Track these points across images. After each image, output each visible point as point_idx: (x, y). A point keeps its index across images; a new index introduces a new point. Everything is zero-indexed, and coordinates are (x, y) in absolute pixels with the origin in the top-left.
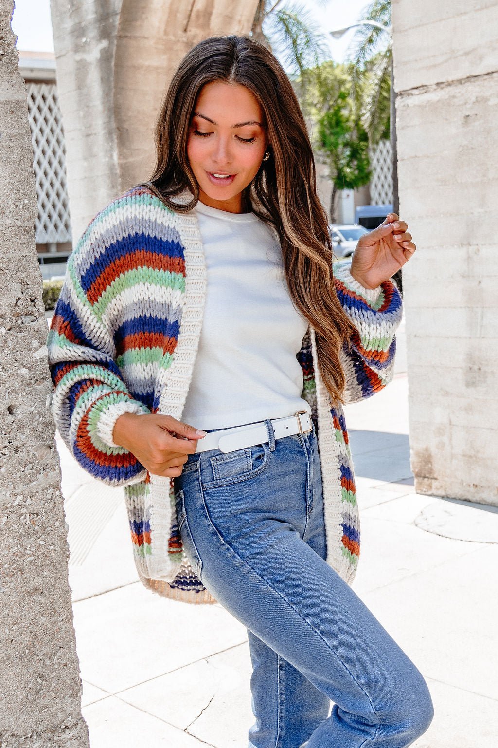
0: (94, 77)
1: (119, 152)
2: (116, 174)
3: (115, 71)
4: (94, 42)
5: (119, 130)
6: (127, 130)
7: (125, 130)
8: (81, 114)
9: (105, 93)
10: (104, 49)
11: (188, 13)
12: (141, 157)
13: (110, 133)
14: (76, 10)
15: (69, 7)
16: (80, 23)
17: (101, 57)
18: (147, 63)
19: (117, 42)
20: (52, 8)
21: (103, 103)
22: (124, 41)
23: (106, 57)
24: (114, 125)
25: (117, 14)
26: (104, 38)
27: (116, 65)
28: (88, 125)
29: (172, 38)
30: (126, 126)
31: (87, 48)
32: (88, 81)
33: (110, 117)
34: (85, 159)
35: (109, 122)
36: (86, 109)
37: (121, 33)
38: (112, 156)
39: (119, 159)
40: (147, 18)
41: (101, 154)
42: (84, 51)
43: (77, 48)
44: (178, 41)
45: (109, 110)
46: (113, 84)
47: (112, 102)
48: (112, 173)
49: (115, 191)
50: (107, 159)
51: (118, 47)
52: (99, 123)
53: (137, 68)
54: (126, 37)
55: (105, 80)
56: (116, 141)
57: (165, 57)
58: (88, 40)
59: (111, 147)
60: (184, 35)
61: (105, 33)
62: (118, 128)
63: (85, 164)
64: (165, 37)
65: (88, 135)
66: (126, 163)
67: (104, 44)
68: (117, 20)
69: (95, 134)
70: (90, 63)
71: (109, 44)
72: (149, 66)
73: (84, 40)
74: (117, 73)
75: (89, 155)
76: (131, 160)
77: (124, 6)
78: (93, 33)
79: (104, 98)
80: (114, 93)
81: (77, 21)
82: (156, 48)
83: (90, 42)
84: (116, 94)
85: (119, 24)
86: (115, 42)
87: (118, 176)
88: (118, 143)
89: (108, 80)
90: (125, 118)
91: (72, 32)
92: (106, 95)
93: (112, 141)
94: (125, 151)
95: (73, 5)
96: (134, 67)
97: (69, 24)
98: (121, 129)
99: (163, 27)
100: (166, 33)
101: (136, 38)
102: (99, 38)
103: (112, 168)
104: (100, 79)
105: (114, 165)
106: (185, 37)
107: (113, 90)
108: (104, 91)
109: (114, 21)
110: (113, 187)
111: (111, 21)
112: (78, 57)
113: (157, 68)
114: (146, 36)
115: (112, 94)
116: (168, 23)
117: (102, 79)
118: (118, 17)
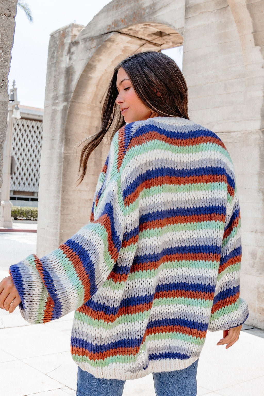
0: (59, 116)
1: (65, 148)
2: (62, 157)
4: (61, 103)
6: (69, 139)
8: (51, 131)
10: (65, 106)
11: (102, 96)
13: (62, 140)
14: (56, 89)
15: (53, 88)
16: (56, 95)
17: (63, 108)
18: (82, 113)
20: (46, 88)
21: (61, 127)
22: (74, 103)
23: (65, 109)
24: (64, 136)
25: (72, 92)
26: (66, 101)
27: (69, 112)
28: (53, 136)
29: (95, 105)
30: (69, 137)
31: (58, 105)
32: (56, 118)
33: (63, 133)
34: (50, 149)
35: (62, 135)
36: (53, 129)
37: (73, 100)
38: (61, 150)
39: (64, 151)
40: (85, 96)
41: (57, 148)
42: (56, 106)
43: (54, 104)
44: (97, 106)
45: (63, 130)
46: (66, 120)
47: (65, 127)
48: (60, 156)
49: (61, 164)
50: (59, 150)
51: (71, 105)
52: (58, 135)
53: (78, 115)
54: (75, 102)
55: (63, 118)
56: (64, 143)
57: (90, 112)
58: (59, 101)
59: (62, 145)
60: (100, 104)
61: (66, 100)
62: (66, 138)
63: (50, 151)
64: (91, 104)
65: (52, 140)
66: (67, 153)
67: (65, 103)
68: (72, 95)
69: (56, 140)
70: (58, 111)
71: (67, 104)
72: (83, 115)
73: (57, 101)
74: (69, 115)
75: (52, 148)
76: (69, 152)
77: (76, 90)
78: (61, 99)
79: (62, 125)
81: (56, 93)
82: (87, 108)
84: (66, 125)
85: (73, 97)
86: (70, 103)
88: (65, 144)
90: (69, 134)
91: (53, 98)
93: (62, 143)
94: (67, 148)
95: (55, 87)
96: (76, 114)
97: (52, 95)
99: (91, 100)
100: (92, 102)
101: (79, 103)
102: (63, 101)
103: (60, 154)
105: (61, 153)
107: (66, 122)
108: (62, 122)
109: (71, 95)
110: (60, 162)
111: (69, 95)
112: (54, 108)
113: (86, 116)
114: (83, 103)
115: (65, 124)
116: (93, 99)
117: (62, 117)
118: (73, 94)
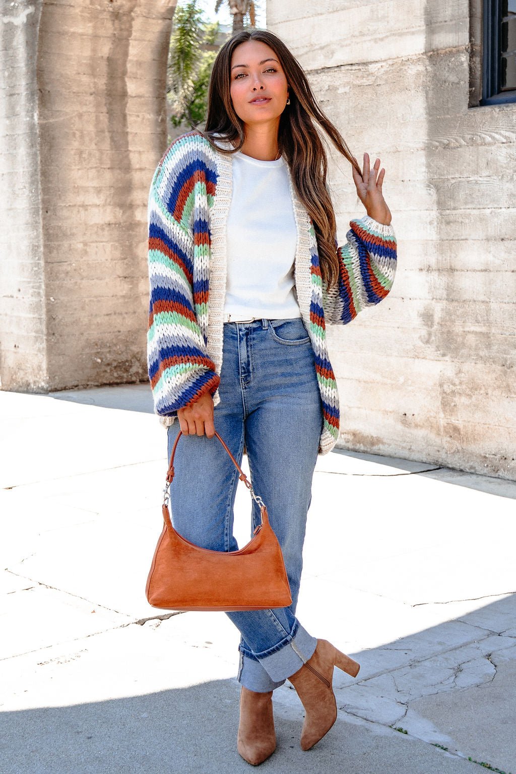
0: (20, 40)
1: (40, 112)
2: (36, 133)
3: (39, 35)
4: (21, 7)
5: (41, 92)
6: (49, 92)
7: (47, 92)
8: (6, 74)
9: (29, 55)
10: (31, 13)
12: (62, 119)
13: (32, 94)
17: (27, 21)
18: (72, 30)
19: (43, 9)
21: (27, 65)
22: (50, 8)
23: (31, 22)
24: (36, 87)
26: (31, 4)
27: (41, 30)
28: (12, 85)
29: (98, 7)
30: (48, 88)
31: (15, 12)
32: (15, 43)
33: (33, 79)
34: (8, 117)
35: (32, 83)
36: (11, 69)
37: (47, 1)
38: (32, 117)
39: (39, 119)
41: (23, 114)
42: (12, 15)
43: (6, 11)
44: (105, 11)
45: (33, 72)
46: (37, 48)
47: (35, 64)
48: (32, 132)
49: (34, 149)
50: (28, 119)
51: (44, 13)
52: (22, 84)
53: (62, 34)
54: (52, 4)
55: (29, 44)
56: (37, 102)
57: (90, 25)
58: (17, 5)
59: (33, 107)
60: (110, 5)
62: (40, 90)
63: (8, 122)
64: (90, 6)
65: (12, 95)
66: (46, 124)
67: (31, 9)
69: (18, 94)
70: (17, 27)
71: (35, 10)
72: (74, 33)
73: (12, 4)
74: (41, 38)
75: (12, 113)
76: (51, 121)
79: (28, 61)
80: (38, 57)
82: (81, 16)
83: (17, 7)
84: (40, 57)
86: (41, 9)
87: (38, 135)
88: (39, 104)
89: (33, 44)
90: (47, 81)
92: (30, 58)
93: (34, 102)
94: (46, 112)
96: (59, 33)
98: (43, 92)
101: (61, 5)
102: (26, 4)
103: (32, 127)
104: (25, 42)
105: (34, 125)
106: (111, 7)
107: (37, 54)
108: (28, 54)
110: (32, 146)
112: (6, 20)
113: (82, 35)
114: (72, 4)
115: (35, 57)
117: (27, 42)
